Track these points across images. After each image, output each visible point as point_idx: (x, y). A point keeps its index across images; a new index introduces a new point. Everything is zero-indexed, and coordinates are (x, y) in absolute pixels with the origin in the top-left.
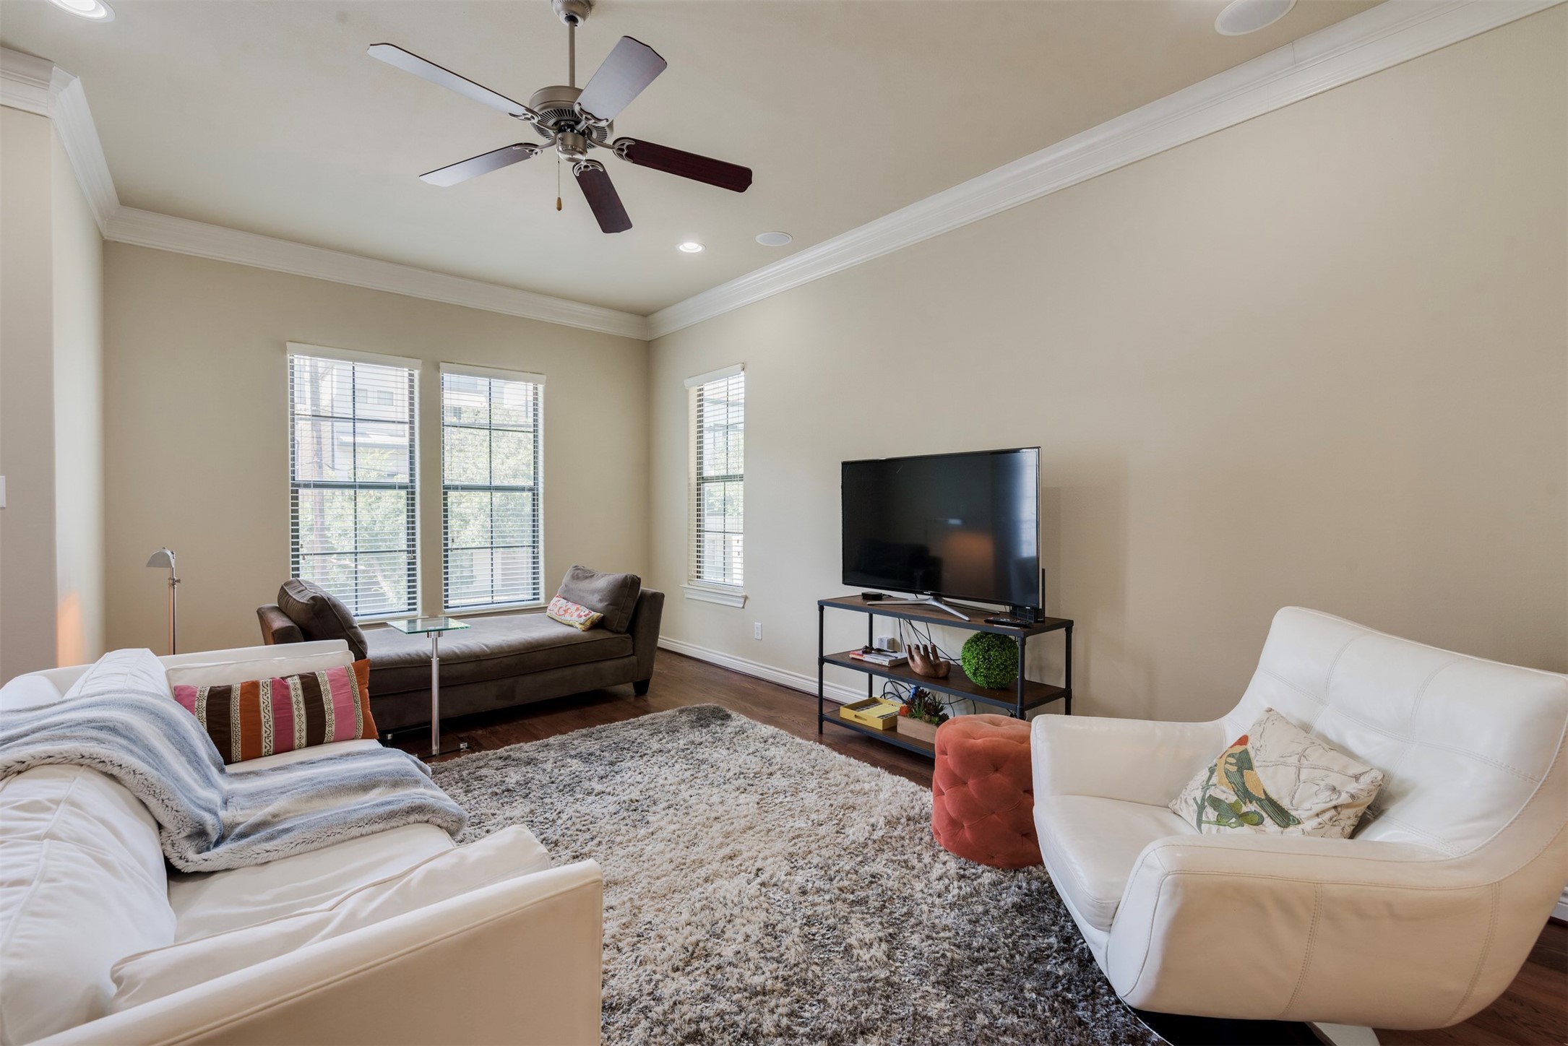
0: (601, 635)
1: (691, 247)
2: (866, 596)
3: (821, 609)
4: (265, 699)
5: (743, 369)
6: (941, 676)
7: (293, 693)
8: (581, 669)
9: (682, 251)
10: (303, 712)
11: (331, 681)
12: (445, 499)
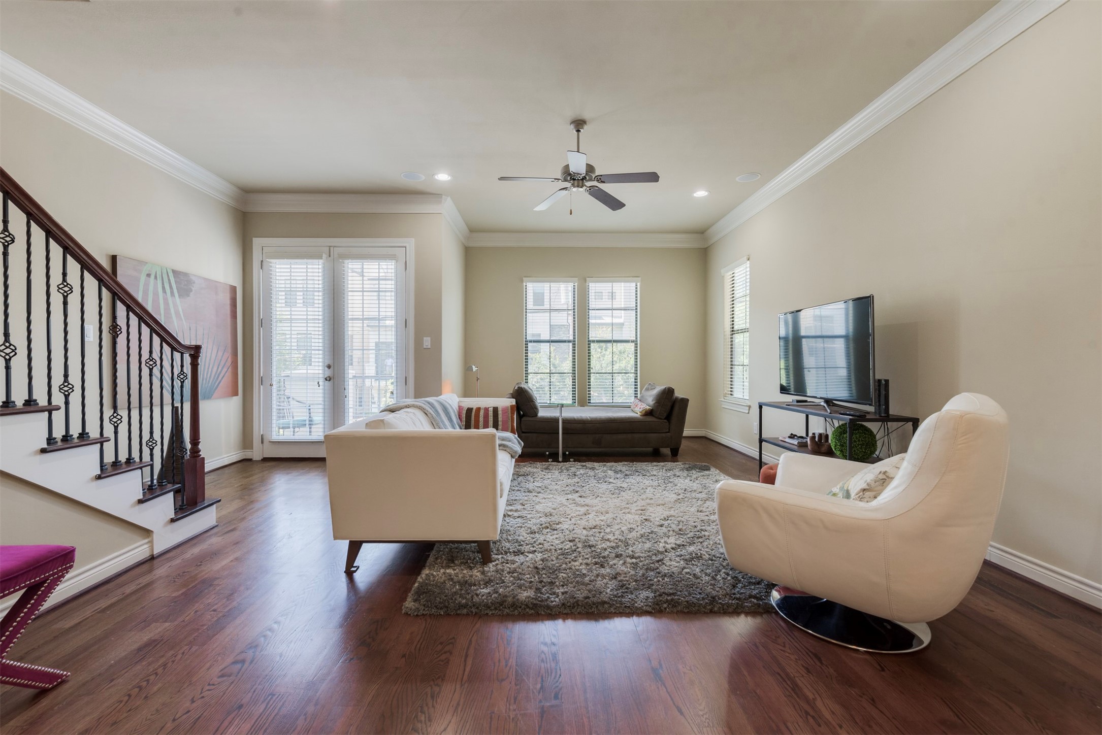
0: (649, 419)
1: (701, 194)
2: (798, 401)
3: (761, 407)
4: (482, 413)
5: (749, 260)
6: (822, 452)
7: (490, 413)
8: (637, 436)
9: (695, 197)
10: (492, 420)
11: (502, 410)
12: (589, 347)
